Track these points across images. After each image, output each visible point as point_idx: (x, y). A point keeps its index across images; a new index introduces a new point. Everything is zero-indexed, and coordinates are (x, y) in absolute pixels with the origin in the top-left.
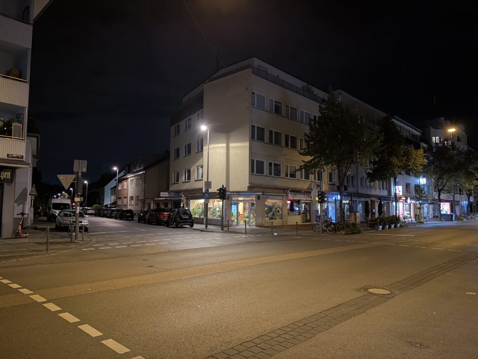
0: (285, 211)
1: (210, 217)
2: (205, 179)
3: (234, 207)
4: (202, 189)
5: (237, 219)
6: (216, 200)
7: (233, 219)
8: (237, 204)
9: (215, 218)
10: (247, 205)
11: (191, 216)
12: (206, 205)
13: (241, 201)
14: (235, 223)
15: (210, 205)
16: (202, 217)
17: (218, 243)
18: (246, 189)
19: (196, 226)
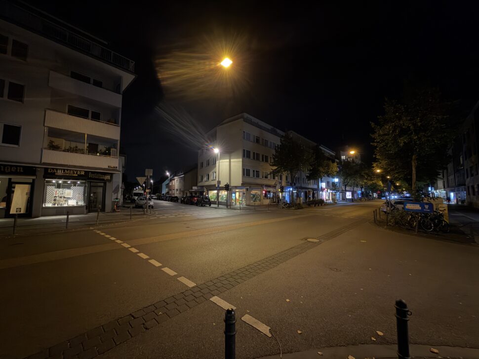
0: (262, 197)
1: (220, 200)
2: (217, 179)
3: (233, 195)
4: (215, 185)
6: (223, 191)
7: (233, 201)
8: (235, 193)
9: (223, 201)
10: (241, 194)
11: (209, 200)
12: (218, 194)
14: (234, 204)
15: (220, 194)
16: (216, 200)
18: (240, 185)
19: (212, 205)
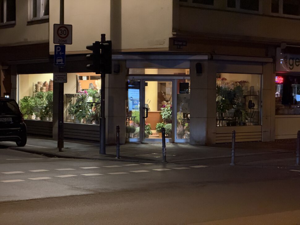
0: (270, 106)
1: (69, 118)
2: (54, 18)
3: (133, 94)
4: (47, 45)
5: (142, 124)
6: (85, 75)
7: (131, 124)
8: (141, 86)
9: (82, 121)
10: (169, 89)
11: (18, 115)
12: (58, 86)
13: (152, 78)
14: (134, 139)
15: (69, 89)
16: (49, 119)
17: (92, 186)
18: (166, 46)
19: (32, 143)
